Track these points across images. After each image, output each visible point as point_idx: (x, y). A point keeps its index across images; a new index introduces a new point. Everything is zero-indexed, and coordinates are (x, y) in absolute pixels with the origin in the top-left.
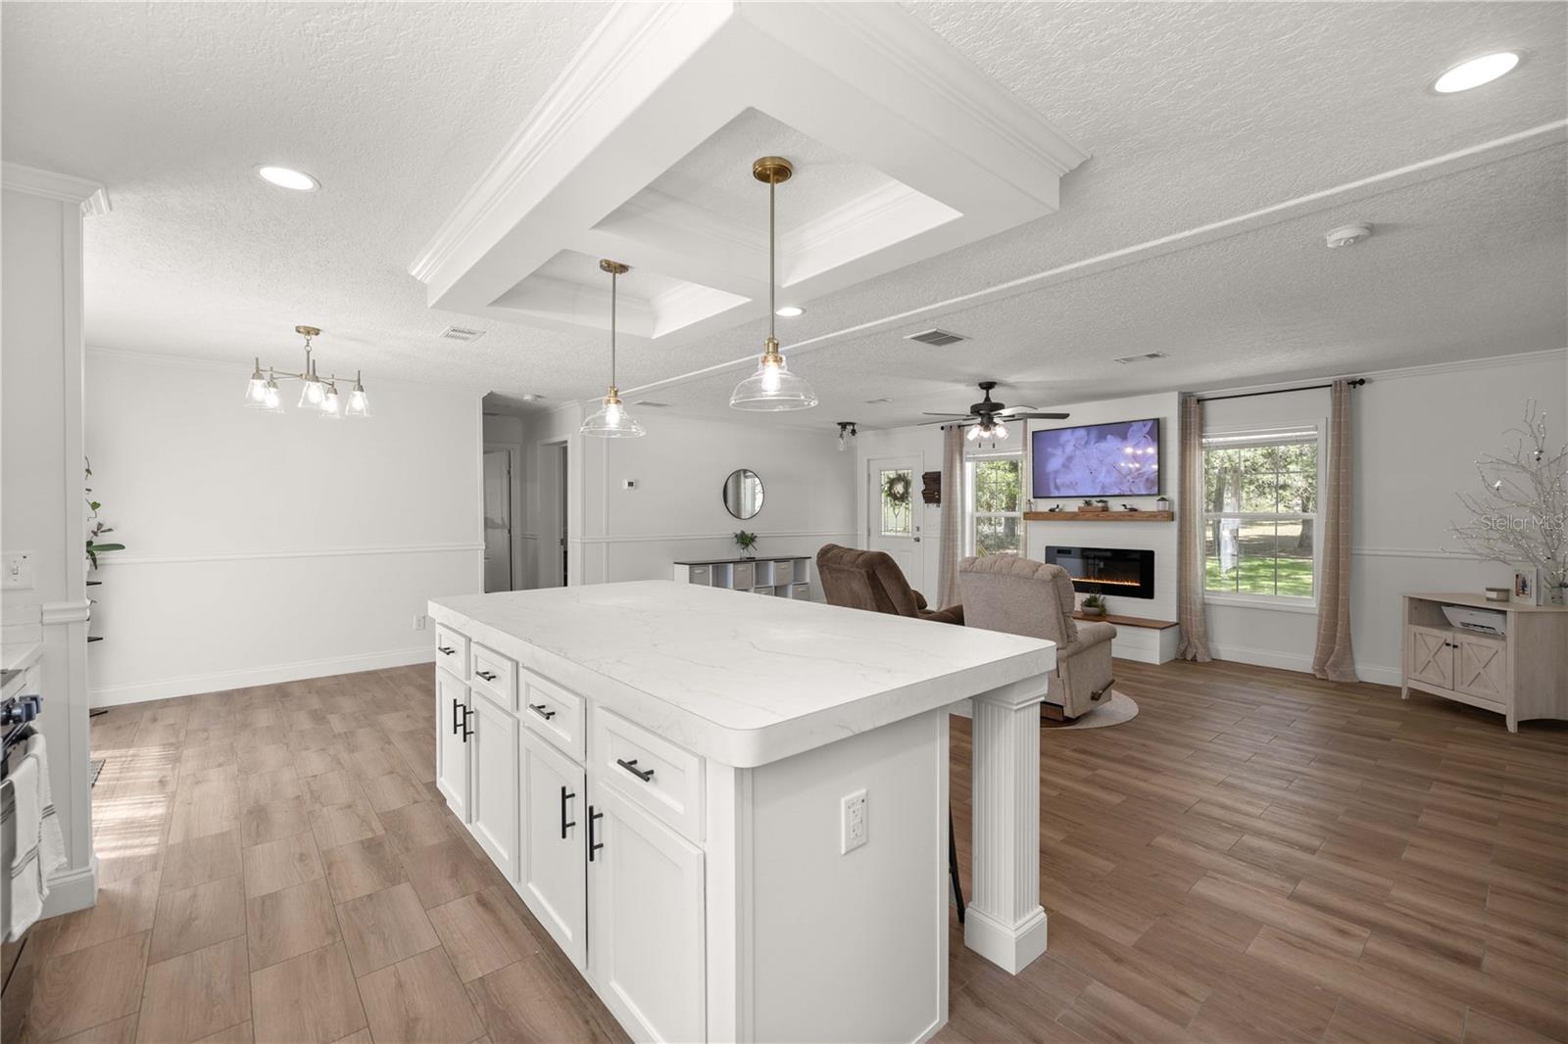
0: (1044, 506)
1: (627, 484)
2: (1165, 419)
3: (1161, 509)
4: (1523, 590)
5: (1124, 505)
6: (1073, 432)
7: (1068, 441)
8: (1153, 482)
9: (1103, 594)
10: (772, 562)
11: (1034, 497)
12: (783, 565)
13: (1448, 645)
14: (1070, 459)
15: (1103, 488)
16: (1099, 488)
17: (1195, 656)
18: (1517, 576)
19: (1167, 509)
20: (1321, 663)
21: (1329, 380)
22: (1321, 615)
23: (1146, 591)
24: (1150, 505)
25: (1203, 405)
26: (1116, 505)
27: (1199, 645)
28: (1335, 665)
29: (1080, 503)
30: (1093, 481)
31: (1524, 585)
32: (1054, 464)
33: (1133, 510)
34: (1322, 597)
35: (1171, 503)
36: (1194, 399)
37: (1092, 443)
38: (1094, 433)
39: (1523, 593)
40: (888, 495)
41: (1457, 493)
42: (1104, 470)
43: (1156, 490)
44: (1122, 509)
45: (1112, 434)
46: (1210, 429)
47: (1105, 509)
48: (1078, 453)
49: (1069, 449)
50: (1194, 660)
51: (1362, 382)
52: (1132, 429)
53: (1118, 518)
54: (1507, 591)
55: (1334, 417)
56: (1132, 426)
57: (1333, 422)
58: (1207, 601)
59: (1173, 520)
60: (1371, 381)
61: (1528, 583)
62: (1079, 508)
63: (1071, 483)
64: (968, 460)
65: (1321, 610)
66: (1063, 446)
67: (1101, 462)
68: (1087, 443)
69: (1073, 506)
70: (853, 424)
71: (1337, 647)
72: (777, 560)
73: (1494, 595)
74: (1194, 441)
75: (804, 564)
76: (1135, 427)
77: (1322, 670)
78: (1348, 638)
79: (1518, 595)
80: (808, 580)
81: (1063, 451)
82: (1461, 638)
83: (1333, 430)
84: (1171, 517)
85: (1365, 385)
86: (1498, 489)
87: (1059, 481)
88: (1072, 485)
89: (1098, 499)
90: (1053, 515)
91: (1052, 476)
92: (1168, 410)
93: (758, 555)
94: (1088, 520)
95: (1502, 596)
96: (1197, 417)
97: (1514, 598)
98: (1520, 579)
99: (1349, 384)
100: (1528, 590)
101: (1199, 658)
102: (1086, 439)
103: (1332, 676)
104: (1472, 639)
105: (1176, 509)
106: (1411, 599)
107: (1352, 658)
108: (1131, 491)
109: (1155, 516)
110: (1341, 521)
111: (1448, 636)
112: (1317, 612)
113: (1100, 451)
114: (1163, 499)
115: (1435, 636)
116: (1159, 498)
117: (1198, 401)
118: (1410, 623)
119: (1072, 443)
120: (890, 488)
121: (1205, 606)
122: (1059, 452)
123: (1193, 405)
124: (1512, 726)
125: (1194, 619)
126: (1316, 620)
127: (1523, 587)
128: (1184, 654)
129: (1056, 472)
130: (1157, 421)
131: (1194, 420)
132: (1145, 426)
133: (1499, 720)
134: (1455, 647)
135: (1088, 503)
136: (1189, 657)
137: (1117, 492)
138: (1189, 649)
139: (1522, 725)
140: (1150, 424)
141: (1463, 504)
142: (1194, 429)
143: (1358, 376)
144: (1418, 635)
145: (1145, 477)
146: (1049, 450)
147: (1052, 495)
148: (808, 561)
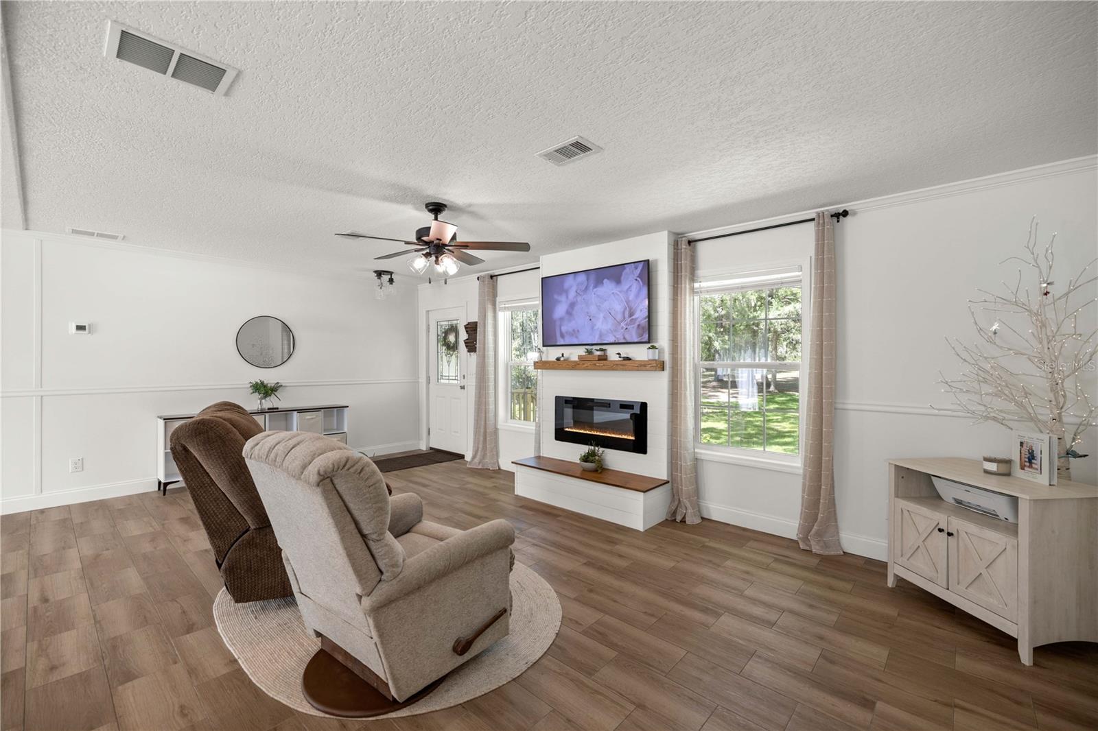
0: (552, 354)
1: (74, 328)
2: (656, 261)
3: (651, 358)
4: (1030, 462)
5: (619, 354)
6: (575, 278)
7: (571, 287)
8: (643, 328)
9: (602, 447)
10: (295, 413)
11: (544, 346)
12: (308, 416)
13: (941, 530)
14: (572, 305)
15: (601, 336)
16: (597, 337)
17: (684, 517)
18: (1022, 444)
19: (657, 358)
20: (806, 530)
21: (811, 214)
22: (805, 476)
23: (639, 446)
24: (640, 353)
25: (695, 246)
26: (613, 353)
27: (688, 504)
28: (819, 534)
29: (581, 351)
30: (592, 328)
31: (1031, 457)
32: (560, 311)
33: (628, 359)
34: (806, 456)
35: (661, 352)
36: (684, 241)
37: (591, 288)
38: (593, 276)
39: (1030, 467)
40: (443, 345)
41: (946, 338)
42: (601, 315)
43: (646, 338)
44: (616, 358)
45: (608, 279)
46: (701, 272)
47: (604, 358)
48: (579, 299)
49: (572, 294)
50: (683, 521)
51: (845, 213)
52: (625, 271)
53: (614, 367)
54: (1008, 462)
55: (817, 254)
56: (625, 269)
57: (817, 260)
58: (699, 456)
59: (663, 370)
60: (855, 213)
61: (1037, 453)
62: (580, 357)
63: (574, 330)
64: (501, 309)
65: (805, 470)
66: (566, 292)
67: (599, 308)
68: (587, 288)
69: (574, 354)
70: (391, 273)
71: (820, 515)
72: (300, 411)
73: (993, 467)
74: (686, 285)
75: (343, 412)
76: (628, 269)
77: (806, 539)
78: (832, 503)
79: (1022, 468)
80: (346, 430)
81: (567, 297)
82: (956, 523)
83: (816, 269)
84: (661, 366)
85: (848, 217)
86: (995, 333)
87: (564, 329)
88: (575, 333)
89: (598, 347)
90: (560, 364)
91: (558, 323)
92: (658, 250)
93: (282, 405)
94: (586, 369)
95: (1003, 468)
96: (689, 259)
97: (1018, 472)
98: (1025, 449)
99: (832, 216)
100: (1036, 463)
101: (689, 520)
102: (586, 283)
103: (816, 549)
104: (972, 528)
105: (667, 358)
106: (897, 467)
107: (837, 527)
108: (624, 338)
109: (645, 366)
110: (824, 372)
111: (941, 518)
112: (801, 471)
113: (598, 296)
114: (653, 347)
115: (926, 517)
116: (649, 345)
117: (690, 242)
118: (897, 496)
119: (574, 289)
120: (445, 338)
121: (697, 461)
122: (563, 298)
123: (684, 246)
124: (1025, 654)
125: (684, 476)
126: (800, 480)
127: (1030, 459)
128: (674, 513)
129: (562, 319)
130: (647, 262)
131: (685, 262)
132: (636, 268)
133: (1009, 643)
134: (950, 534)
135: (589, 352)
136: (679, 518)
137: (612, 340)
138: (679, 509)
139: (1039, 651)
140: (641, 266)
141: (953, 352)
142: (685, 273)
143: (840, 208)
144: (905, 513)
145: (637, 323)
146: (556, 297)
147: (558, 344)
148: (345, 409)
